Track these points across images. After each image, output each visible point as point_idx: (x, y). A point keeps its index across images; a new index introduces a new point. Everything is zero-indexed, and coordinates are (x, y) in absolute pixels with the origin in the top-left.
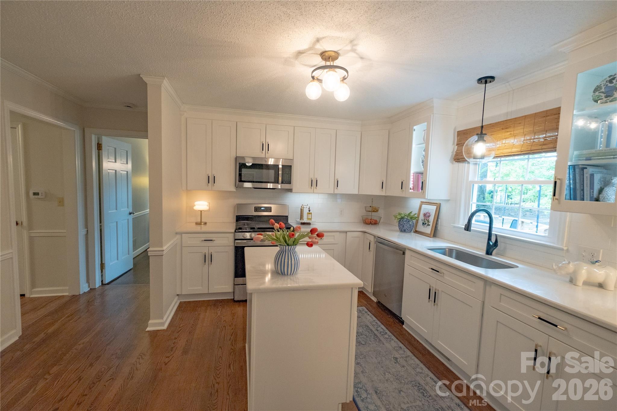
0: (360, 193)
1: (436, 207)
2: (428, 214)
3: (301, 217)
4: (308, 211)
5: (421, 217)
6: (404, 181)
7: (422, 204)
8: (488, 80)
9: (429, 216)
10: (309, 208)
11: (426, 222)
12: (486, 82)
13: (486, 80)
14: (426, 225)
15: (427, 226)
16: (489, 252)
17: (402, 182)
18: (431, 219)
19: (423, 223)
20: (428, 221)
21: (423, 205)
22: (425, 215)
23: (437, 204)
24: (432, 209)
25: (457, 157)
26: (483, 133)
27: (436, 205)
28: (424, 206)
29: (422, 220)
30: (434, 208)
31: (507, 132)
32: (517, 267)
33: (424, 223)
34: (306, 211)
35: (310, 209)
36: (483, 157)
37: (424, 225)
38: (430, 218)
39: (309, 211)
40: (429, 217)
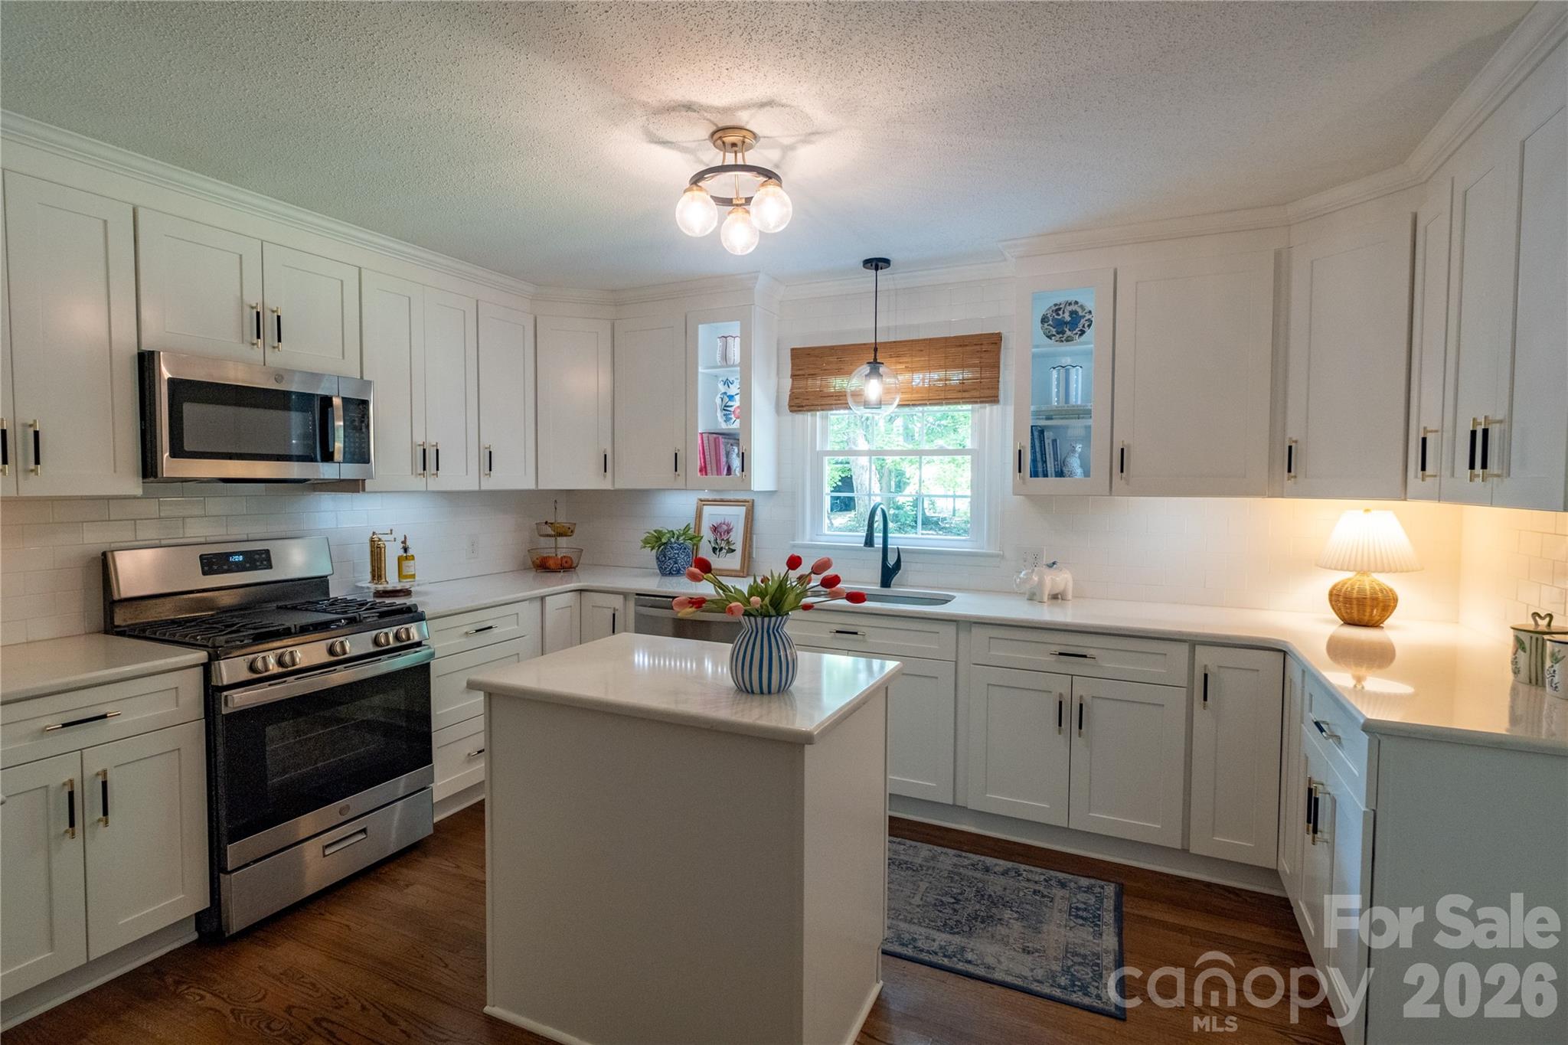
0: (540, 487)
1: (744, 508)
2: (725, 527)
3: (377, 574)
4: (402, 550)
5: (706, 533)
6: (679, 450)
7: (704, 505)
8: (880, 264)
9: (728, 531)
10: (404, 542)
11: (723, 545)
12: (877, 269)
13: (877, 264)
14: (724, 551)
15: (727, 552)
16: (886, 582)
17: (676, 454)
18: (737, 537)
19: (714, 550)
20: (728, 542)
21: (705, 507)
22: (715, 529)
23: (748, 502)
24: (734, 515)
25: (797, 401)
26: (878, 361)
27: (744, 506)
28: (708, 510)
29: (710, 542)
30: (741, 511)
31: (900, 363)
32: (954, 597)
33: (717, 547)
34: (392, 553)
35: (408, 543)
36: (879, 404)
37: (718, 553)
38: (731, 534)
39: (406, 550)
40: (728, 533)
